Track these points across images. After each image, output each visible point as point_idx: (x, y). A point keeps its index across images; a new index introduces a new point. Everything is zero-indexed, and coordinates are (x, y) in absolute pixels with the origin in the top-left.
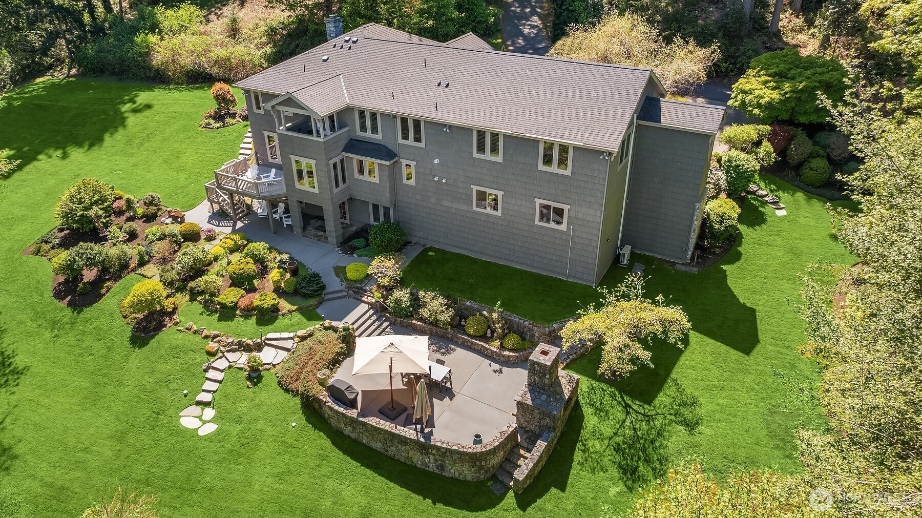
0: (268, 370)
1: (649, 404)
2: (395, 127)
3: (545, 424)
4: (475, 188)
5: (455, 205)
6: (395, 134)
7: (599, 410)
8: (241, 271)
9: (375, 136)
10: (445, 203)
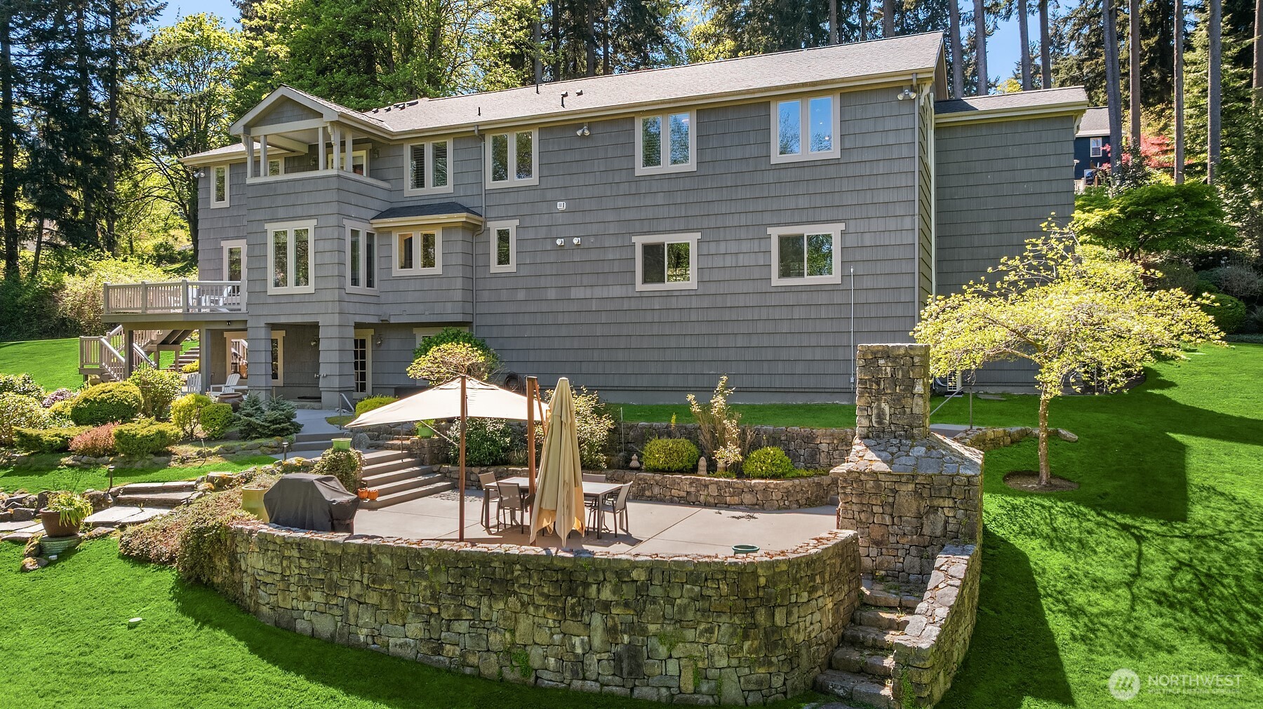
0: (104, 536)
1: (1184, 520)
2: (481, 159)
3: (939, 532)
4: (639, 241)
5: (599, 292)
6: (480, 172)
7: (1056, 540)
8: (103, 395)
9: (441, 190)
10: (576, 293)
